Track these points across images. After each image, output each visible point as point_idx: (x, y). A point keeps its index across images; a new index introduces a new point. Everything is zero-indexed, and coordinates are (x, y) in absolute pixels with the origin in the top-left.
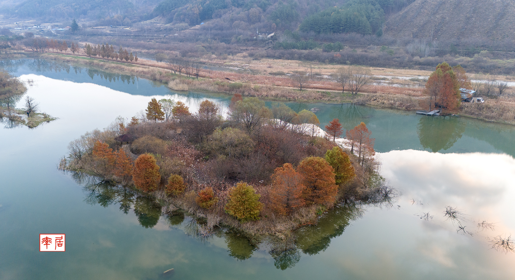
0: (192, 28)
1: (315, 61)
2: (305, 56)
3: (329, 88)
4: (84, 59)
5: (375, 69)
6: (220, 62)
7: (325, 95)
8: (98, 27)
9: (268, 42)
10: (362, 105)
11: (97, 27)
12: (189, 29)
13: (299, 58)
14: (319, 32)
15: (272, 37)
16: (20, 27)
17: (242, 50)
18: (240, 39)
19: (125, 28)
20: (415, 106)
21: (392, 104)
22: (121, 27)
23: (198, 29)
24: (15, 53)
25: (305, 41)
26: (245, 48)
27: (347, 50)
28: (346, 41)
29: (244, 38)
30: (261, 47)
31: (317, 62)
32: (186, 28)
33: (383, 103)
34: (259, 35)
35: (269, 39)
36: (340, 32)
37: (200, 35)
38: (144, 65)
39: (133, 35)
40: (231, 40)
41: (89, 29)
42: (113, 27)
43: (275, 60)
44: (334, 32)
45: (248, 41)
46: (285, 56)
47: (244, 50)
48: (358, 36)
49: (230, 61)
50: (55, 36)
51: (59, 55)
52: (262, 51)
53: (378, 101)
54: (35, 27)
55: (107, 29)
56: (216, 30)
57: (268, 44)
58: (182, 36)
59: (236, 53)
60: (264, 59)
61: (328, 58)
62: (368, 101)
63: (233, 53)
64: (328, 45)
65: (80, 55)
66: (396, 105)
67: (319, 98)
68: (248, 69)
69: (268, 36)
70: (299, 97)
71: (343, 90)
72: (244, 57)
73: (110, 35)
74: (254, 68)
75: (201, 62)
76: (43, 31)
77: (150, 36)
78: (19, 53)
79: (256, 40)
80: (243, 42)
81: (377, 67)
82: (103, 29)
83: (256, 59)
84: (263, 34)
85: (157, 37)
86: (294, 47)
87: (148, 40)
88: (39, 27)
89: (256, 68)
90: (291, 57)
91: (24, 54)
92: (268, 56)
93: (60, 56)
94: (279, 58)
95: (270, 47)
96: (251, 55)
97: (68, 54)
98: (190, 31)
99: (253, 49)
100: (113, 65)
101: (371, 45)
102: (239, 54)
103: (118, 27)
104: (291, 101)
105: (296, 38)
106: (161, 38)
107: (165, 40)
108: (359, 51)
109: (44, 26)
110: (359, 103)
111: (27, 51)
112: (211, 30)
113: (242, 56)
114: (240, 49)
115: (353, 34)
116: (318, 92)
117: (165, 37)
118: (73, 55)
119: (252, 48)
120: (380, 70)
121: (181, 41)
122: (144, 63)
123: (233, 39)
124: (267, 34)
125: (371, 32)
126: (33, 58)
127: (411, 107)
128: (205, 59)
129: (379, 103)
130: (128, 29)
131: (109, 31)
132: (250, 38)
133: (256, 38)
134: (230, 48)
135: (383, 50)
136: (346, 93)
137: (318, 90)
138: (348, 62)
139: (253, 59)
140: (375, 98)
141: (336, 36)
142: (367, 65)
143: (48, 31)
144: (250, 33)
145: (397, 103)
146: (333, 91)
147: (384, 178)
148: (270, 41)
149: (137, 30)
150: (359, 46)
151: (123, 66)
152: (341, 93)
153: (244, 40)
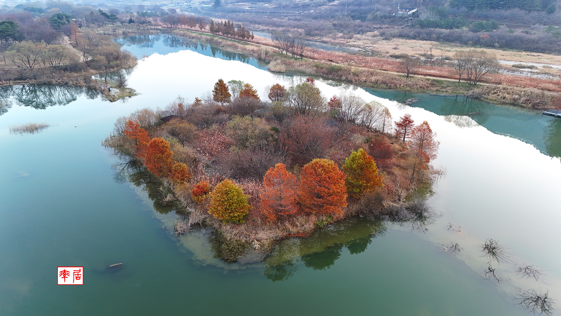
0: (329, 4)
1: (455, 43)
2: (445, 36)
3: (445, 75)
4: (207, 36)
5: (528, 55)
6: (343, 42)
7: (436, 84)
8: (239, 4)
9: (408, 20)
10: (477, 98)
11: (237, 4)
12: (327, 5)
13: (438, 39)
14: (473, 8)
15: (413, 13)
16: (173, 4)
17: (374, 28)
18: (376, 16)
19: (264, 5)
20: (546, 104)
21: (515, 100)
22: (260, 3)
23: (335, 5)
24: (152, 29)
25: (452, 19)
26: (378, 26)
27: (503, 30)
28: (505, 18)
29: (381, 15)
30: (398, 25)
31: (458, 44)
32: (324, 4)
33: (504, 98)
34: (399, 12)
35: (410, 16)
36: (500, 7)
37: (337, 11)
38: (258, 43)
39: (269, 11)
40: (367, 17)
41: (230, 6)
42: (253, 4)
43: (408, 40)
44: (492, 8)
45: (386, 18)
46: (421, 36)
47: (377, 28)
48: (522, 13)
49: (354, 41)
50: (200, 12)
51: (188, 31)
52: (396, 30)
53: (498, 95)
54: (186, 3)
55: (247, 6)
56: (354, 5)
57: (407, 22)
58: (318, 12)
59: (367, 31)
60: (395, 39)
61: (472, 40)
62: (485, 94)
63: (363, 32)
64: (479, 24)
65: (206, 32)
66: (521, 101)
67: (427, 87)
68: (370, 50)
69: (409, 12)
70: (402, 85)
71: (460, 79)
72: (375, 36)
73: (248, 11)
74: (377, 49)
75: (323, 41)
76: (191, 7)
77: (285, 13)
78: (155, 29)
79: (394, 17)
80: (379, 19)
81: (534, 52)
82: (243, 5)
83: (386, 39)
84: (404, 10)
85: (292, 14)
86: (437, 26)
87: (283, 17)
88: (189, 3)
89: (379, 50)
90: (428, 37)
91: (160, 30)
92: (401, 36)
93: (189, 33)
94: (414, 38)
95: (409, 26)
96: (382, 34)
97: (196, 31)
98: (327, 7)
99: (388, 28)
100: (229, 43)
101: (536, 25)
102: (369, 33)
103: (257, 4)
104: (392, 88)
105: (442, 14)
106: (296, 15)
107: (298, 18)
108: (518, 32)
109: (193, 2)
110: (473, 95)
111: (163, 27)
112: (348, 6)
113: (372, 35)
114: (373, 27)
115: (516, 11)
116: (428, 80)
117: (300, 13)
118: (200, 32)
119: (387, 26)
120: (534, 56)
121: (315, 18)
122: (260, 41)
123: (369, 16)
124: (408, 10)
125: (540, 8)
126: (167, 34)
127: (539, 105)
128: (329, 37)
129: (499, 97)
130: (267, 5)
131: (249, 7)
132: (388, 15)
133: (395, 15)
134: (362, 26)
135: (549, 30)
136: (463, 83)
137: (428, 77)
138: (497, 44)
139: (383, 39)
140: (495, 91)
141: (492, 12)
142: (522, 49)
143: (195, 8)
144: (389, 9)
145: (523, 99)
146: (448, 79)
147: (434, 191)
148: (410, 18)
149: (275, 6)
150: (521, 26)
151: (237, 44)
152: (456, 82)
153: (381, 17)
